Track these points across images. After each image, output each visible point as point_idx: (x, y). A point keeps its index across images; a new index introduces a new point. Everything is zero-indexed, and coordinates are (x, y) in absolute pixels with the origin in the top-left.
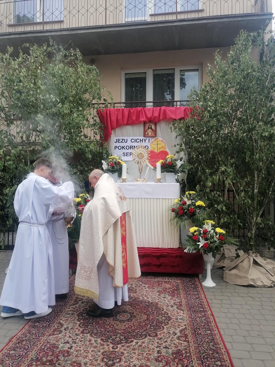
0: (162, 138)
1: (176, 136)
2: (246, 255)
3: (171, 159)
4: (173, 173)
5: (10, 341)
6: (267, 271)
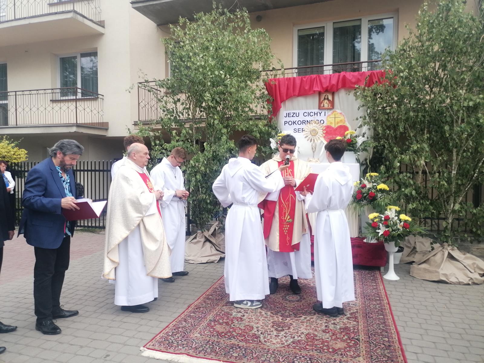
0: (341, 110)
1: (359, 107)
2: (441, 248)
3: (351, 135)
4: (353, 152)
5: (189, 307)
6: (465, 266)
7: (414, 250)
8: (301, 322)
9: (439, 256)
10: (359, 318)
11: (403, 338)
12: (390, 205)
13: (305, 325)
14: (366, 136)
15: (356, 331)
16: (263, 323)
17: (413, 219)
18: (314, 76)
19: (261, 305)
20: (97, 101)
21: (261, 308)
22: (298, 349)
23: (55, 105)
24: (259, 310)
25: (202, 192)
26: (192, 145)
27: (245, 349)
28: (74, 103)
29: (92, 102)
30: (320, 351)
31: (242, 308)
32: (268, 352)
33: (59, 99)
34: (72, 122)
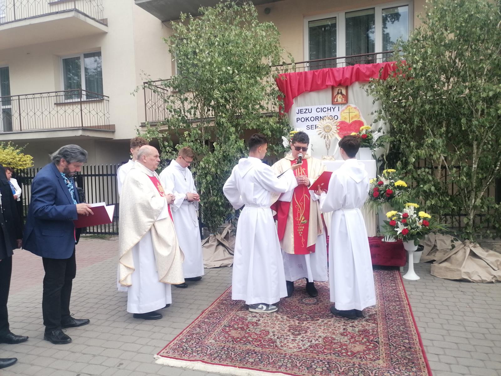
0: (355, 105)
1: (374, 101)
2: (463, 246)
3: (366, 130)
4: (368, 148)
5: (203, 313)
6: (488, 264)
7: (434, 249)
8: (318, 326)
9: (460, 254)
10: (378, 320)
11: (425, 339)
12: (408, 202)
13: (322, 329)
14: (382, 131)
15: (375, 333)
16: (279, 327)
17: (433, 216)
18: (326, 70)
19: (277, 309)
20: (103, 103)
21: (277, 312)
22: (316, 353)
23: (59, 108)
24: (275, 314)
25: (213, 195)
26: (202, 146)
27: (261, 354)
28: (79, 106)
29: (98, 104)
30: (339, 355)
31: (257, 313)
32: (285, 356)
33: (64, 102)
34: (78, 126)
